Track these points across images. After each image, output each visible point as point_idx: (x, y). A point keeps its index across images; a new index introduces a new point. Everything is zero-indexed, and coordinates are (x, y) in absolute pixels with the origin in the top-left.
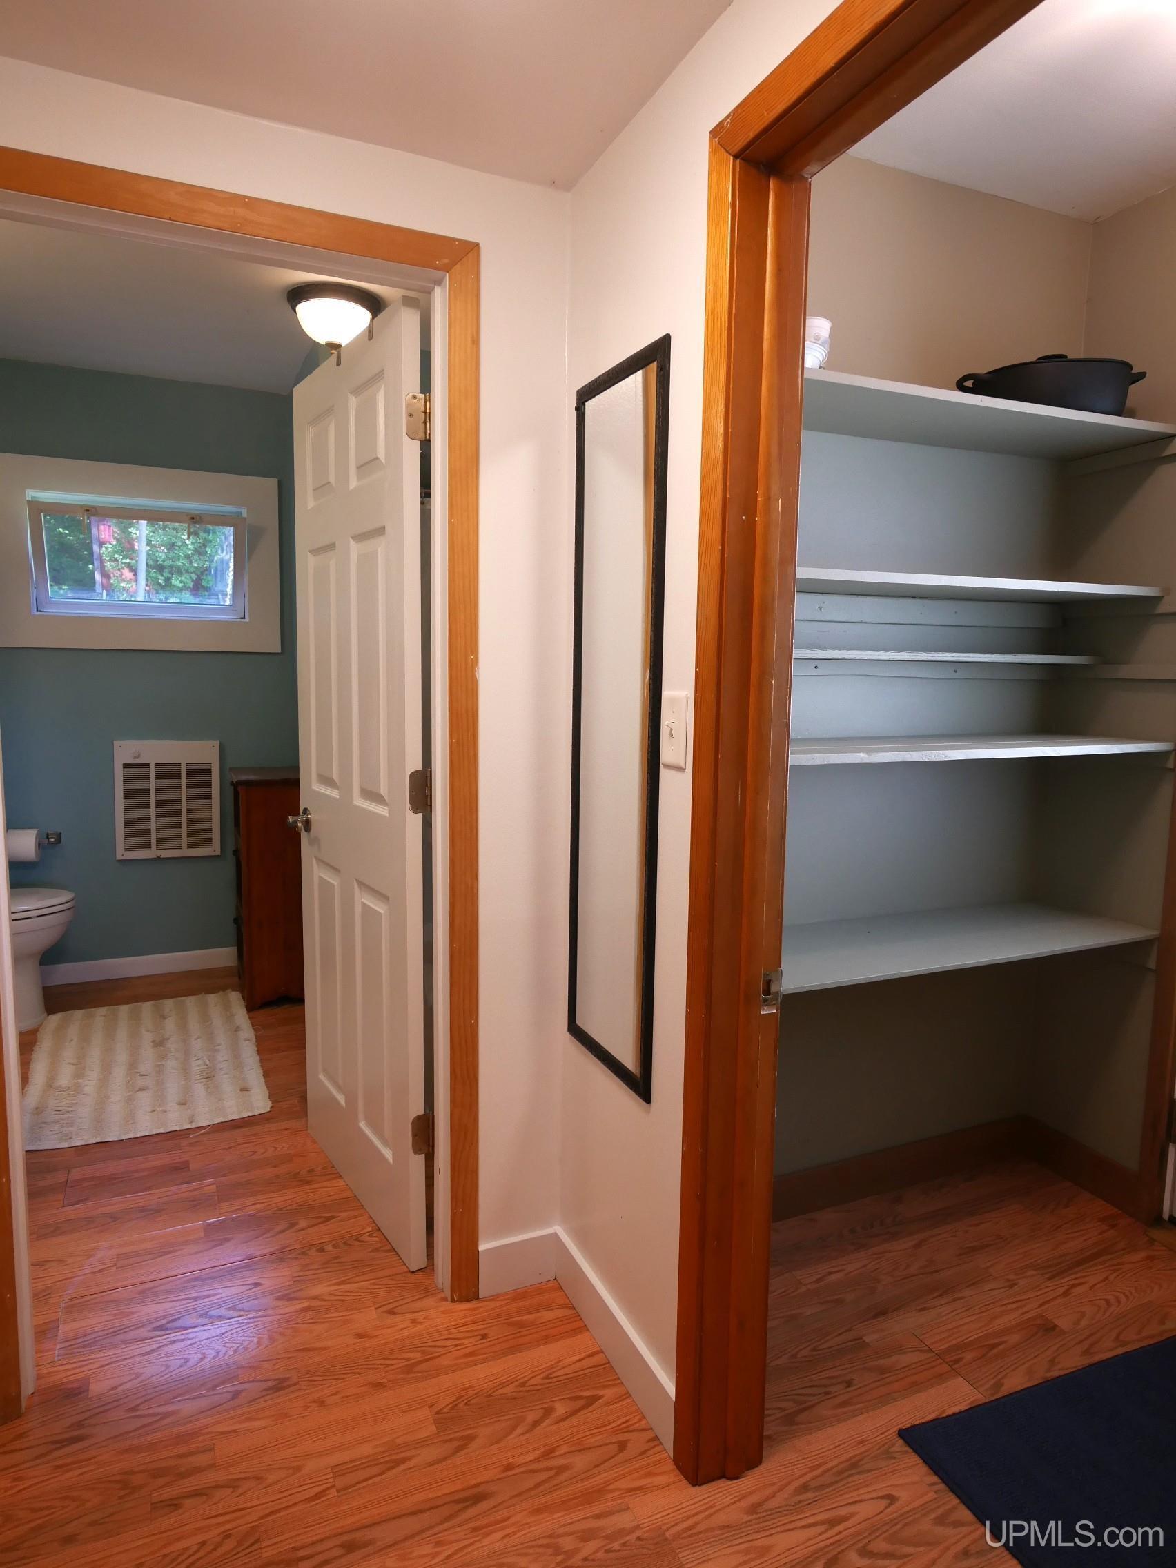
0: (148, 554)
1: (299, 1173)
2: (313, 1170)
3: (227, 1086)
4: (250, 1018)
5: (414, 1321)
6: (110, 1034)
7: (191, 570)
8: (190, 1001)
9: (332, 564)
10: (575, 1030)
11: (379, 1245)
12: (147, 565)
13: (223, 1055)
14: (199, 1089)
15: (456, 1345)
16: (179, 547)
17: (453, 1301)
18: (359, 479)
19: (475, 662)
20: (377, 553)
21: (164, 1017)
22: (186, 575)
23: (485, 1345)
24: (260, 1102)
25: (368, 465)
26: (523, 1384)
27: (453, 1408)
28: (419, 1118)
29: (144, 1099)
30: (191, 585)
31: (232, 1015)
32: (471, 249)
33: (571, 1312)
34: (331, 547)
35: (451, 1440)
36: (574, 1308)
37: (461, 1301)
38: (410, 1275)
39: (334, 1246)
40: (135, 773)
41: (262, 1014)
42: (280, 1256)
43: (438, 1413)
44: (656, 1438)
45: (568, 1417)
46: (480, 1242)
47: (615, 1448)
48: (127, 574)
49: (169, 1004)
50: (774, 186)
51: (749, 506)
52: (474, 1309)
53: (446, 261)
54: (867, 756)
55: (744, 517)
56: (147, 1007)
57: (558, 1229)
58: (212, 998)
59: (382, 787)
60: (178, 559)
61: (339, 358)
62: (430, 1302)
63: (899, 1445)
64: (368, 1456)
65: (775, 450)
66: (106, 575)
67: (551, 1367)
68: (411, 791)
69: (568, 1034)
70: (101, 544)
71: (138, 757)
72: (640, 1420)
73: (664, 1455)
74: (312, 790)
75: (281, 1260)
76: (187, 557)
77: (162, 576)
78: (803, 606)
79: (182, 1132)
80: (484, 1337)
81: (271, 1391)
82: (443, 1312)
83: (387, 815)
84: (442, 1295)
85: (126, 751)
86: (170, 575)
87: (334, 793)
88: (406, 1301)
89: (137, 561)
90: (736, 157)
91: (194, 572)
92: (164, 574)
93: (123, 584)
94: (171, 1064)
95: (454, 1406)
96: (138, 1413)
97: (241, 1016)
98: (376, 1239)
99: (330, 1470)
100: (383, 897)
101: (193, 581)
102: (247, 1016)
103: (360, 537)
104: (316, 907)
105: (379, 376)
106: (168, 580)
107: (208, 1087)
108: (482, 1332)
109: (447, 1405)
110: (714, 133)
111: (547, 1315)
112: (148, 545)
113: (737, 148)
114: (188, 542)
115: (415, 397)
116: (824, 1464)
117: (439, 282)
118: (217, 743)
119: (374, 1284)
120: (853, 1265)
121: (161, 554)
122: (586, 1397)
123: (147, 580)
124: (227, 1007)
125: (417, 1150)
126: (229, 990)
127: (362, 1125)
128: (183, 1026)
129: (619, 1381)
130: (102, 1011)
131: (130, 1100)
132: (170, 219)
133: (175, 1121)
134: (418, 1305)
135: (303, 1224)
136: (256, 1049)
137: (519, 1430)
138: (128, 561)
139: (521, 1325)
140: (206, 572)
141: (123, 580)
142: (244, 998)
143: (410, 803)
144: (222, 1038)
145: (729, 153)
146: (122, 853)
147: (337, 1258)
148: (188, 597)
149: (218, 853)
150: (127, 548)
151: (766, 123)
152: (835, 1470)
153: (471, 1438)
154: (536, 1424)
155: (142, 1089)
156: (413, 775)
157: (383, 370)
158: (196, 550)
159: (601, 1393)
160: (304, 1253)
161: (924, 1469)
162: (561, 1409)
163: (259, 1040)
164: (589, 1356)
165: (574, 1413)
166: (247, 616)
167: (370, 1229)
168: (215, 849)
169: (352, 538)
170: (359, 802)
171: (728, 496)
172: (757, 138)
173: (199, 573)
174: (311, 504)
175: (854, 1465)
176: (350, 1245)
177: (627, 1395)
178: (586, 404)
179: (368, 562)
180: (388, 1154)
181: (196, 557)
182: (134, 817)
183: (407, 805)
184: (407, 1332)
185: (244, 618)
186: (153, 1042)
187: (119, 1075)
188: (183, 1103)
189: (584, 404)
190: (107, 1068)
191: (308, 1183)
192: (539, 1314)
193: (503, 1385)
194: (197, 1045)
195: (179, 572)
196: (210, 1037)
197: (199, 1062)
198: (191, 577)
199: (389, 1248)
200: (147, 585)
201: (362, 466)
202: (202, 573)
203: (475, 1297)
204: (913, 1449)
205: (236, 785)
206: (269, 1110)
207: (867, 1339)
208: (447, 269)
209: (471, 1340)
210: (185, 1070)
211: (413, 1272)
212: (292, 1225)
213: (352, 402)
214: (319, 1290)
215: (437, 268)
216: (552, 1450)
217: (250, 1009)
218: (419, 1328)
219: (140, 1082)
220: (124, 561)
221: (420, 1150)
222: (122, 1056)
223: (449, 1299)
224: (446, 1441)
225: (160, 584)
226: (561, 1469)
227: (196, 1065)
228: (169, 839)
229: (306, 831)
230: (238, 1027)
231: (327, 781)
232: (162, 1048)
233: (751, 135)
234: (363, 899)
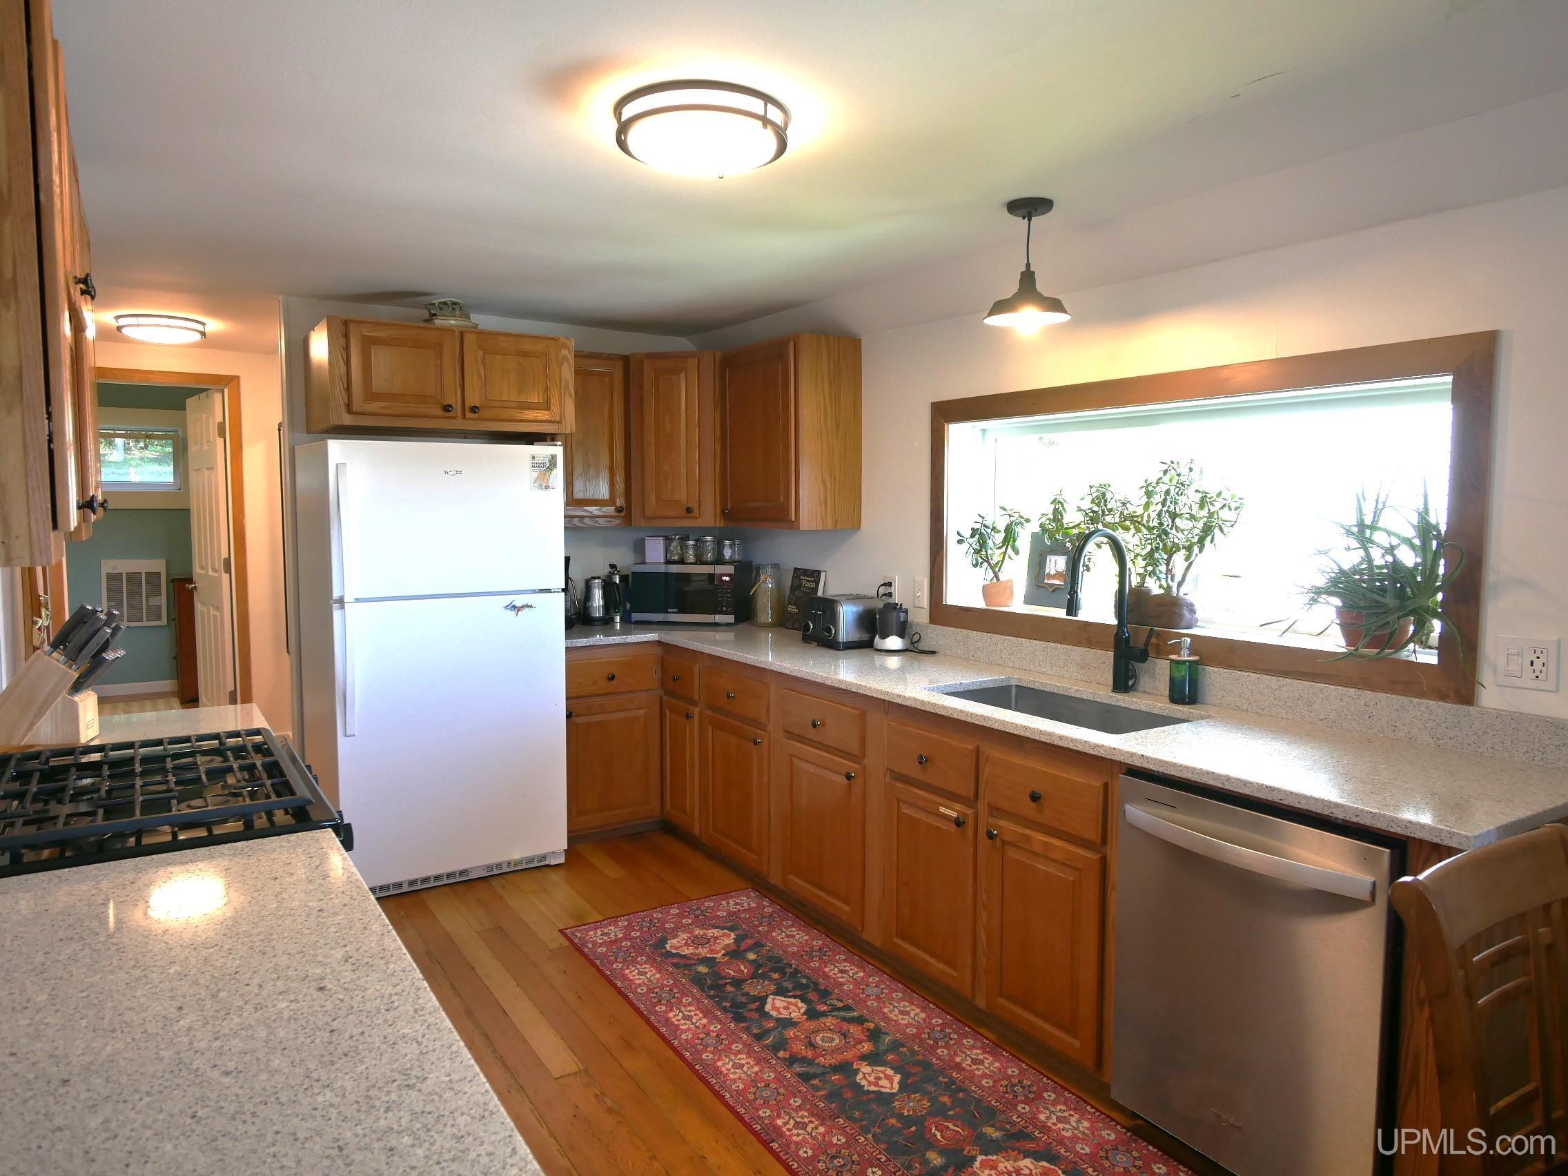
8: (147, 702)
18: (207, 446)
20: (212, 476)
28: (231, 692)
32: (237, 378)
34: (199, 470)
40: (114, 578)
49: (134, 703)
56: (121, 705)
58: (160, 701)
59: (216, 567)
61: (200, 397)
68: (225, 565)
71: (116, 569)
74: (197, 573)
83: (218, 576)
85: (108, 566)
87: (203, 572)
100: (217, 609)
103: (208, 469)
104: (200, 621)
115: (221, 423)
117: (225, 387)
118: (164, 561)
124: (168, 703)
126: (171, 698)
143: (224, 570)
149: (166, 623)
156: (225, 559)
168: (164, 621)
170: (211, 573)
174: (193, 450)
185: (181, 489)
201: (207, 442)
205: (173, 581)
208: (227, 384)
213: (204, 416)
228: (135, 616)
229: (195, 592)
231: (201, 567)
234: (212, 612)
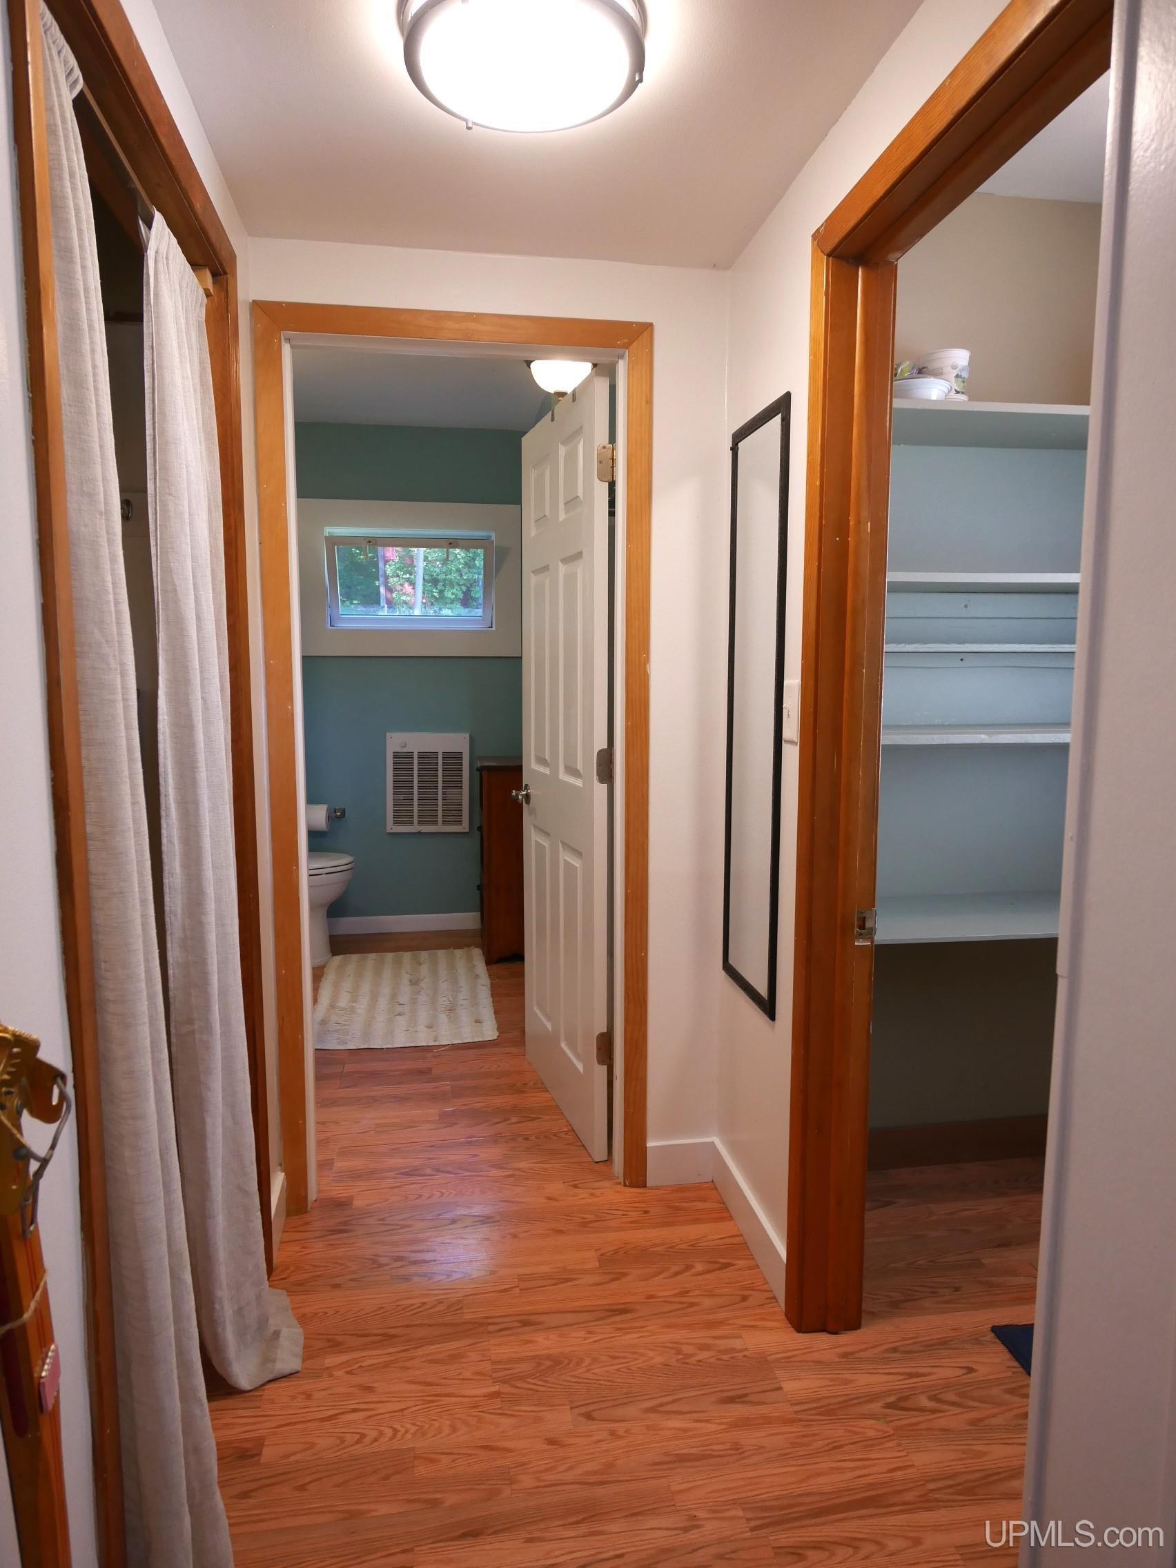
0: (424, 569)
1: (515, 1085)
2: (526, 1084)
3: (464, 1016)
4: (487, 969)
5: (592, 1194)
6: (378, 973)
7: (462, 582)
8: (441, 953)
9: (547, 582)
10: (728, 968)
11: (572, 1141)
12: (424, 579)
13: (464, 995)
14: (443, 1018)
15: (623, 1215)
16: (452, 562)
17: (625, 1185)
18: (567, 512)
19: (647, 660)
20: (577, 573)
21: (420, 964)
22: (457, 587)
23: (646, 1218)
24: (489, 1032)
25: (572, 502)
26: (672, 1247)
27: (614, 1254)
28: (602, 1035)
29: (402, 1022)
30: (461, 596)
31: (474, 966)
32: (647, 328)
33: (722, 1206)
34: (546, 568)
35: (610, 1273)
36: (724, 1203)
37: (631, 1186)
38: (594, 1164)
39: (536, 1138)
40: (402, 760)
41: (495, 967)
42: (495, 1139)
43: (602, 1255)
44: (774, 1298)
45: (704, 1273)
46: (647, 1139)
47: (739, 1298)
48: (408, 588)
49: (424, 955)
50: (862, 273)
51: (842, 529)
52: (642, 1193)
53: (626, 341)
54: (987, 737)
55: (838, 539)
56: (407, 956)
57: (716, 1140)
58: (458, 953)
59: (578, 765)
60: (451, 572)
61: (553, 415)
62: (607, 1184)
63: (991, 1336)
64: (546, 1273)
65: (864, 483)
66: (390, 590)
67: (698, 1239)
68: (599, 765)
69: (723, 972)
70: (386, 562)
71: (405, 747)
72: (764, 1284)
73: (776, 1309)
74: (532, 767)
75: (496, 1142)
76: (459, 570)
77: (437, 589)
78: (893, 606)
79: (428, 1048)
80: (646, 1212)
81: (478, 1223)
82: (617, 1192)
83: (582, 786)
84: (618, 1181)
85: (396, 741)
86: (443, 588)
87: (546, 771)
88: (587, 1181)
89: (415, 577)
90: (829, 255)
91: (464, 585)
92: (438, 587)
93: (404, 598)
94: (423, 998)
95: (616, 1252)
96: (385, 1222)
97: (481, 967)
98: (570, 1137)
99: (516, 1276)
100: (578, 853)
101: (463, 592)
102: (485, 968)
103: (565, 561)
104: (533, 863)
105: (579, 431)
106: (441, 592)
107: (450, 1018)
108: (645, 1209)
109: (610, 1251)
110: (814, 237)
111: (700, 1205)
112: (424, 561)
113: (828, 250)
114: (459, 557)
115: (604, 447)
116: (917, 1338)
117: (621, 357)
118: (467, 735)
119: (564, 1166)
120: (989, 1206)
121: (435, 569)
122: (722, 1263)
123: (424, 593)
124: (470, 959)
125: (601, 1062)
126: (473, 947)
127: (563, 1045)
128: (434, 972)
129: (751, 1257)
130: (373, 956)
131: (390, 1021)
132: (421, 337)
133: (423, 1039)
134: (597, 1185)
135: (514, 1119)
136: (490, 993)
137: (662, 1276)
138: (408, 576)
139: (678, 1209)
140: (475, 584)
141: (404, 594)
142: (484, 954)
143: (598, 775)
144: (463, 982)
145: (823, 252)
146: (391, 827)
147: (539, 1145)
148: (459, 610)
149: (467, 830)
150: (408, 566)
151: (846, 232)
152: (926, 1343)
153: (625, 1275)
154: (677, 1274)
155: (399, 1014)
156: (600, 752)
157: (582, 427)
158: (466, 564)
159: (735, 1262)
160: (513, 1139)
161: (1008, 1356)
162: (699, 1267)
163: (494, 988)
164: (730, 1237)
165: (709, 1272)
166: (494, 626)
167: (566, 1130)
168: (464, 827)
169: (561, 561)
170: (563, 776)
171: (824, 523)
172: (840, 243)
173: (469, 585)
174: (533, 533)
175: (944, 1343)
176: (549, 1138)
177: (757, 1267)
178: (739, 444)
179: (571, 579)
180: (580, 1066)
181: (466, 570)
182: (401, 798)
183: (596, 777)
184: (585, 1201)
185: (492, 627)
186: (410, 981)
187: (383, 1003)
188: (430, 1027)
189: (737, 444)
190: (374, 997)
191: (522, 1092)
192: (695, 1204)
193: (655, 1245)
194: (444, 986)
195: (452, 585)
196: (454, 981)
197: (444, 999)
198: (461, 589)
199: (580, 1144)
200: (423, 598)
201: (570, 502)
202: (471, 585)
203: (643, 1185)
204: (1001, 1341)
205: (481, 769)
206: (496, 1038)
207: (985, 1261)
208: (627, 346)
209: (636, 1213)
210: (433, 1002)
211: (597, 1162)
212: (506, 1120)
213: (562, 451)
214: (523, 1165)
215: (619, 347)
216: (688, 1292)
217: (489, 962)
218: (596, 1200)
219: (399, 1009)
220: (404, 576)
221: (603, 1062)
222: (386, 990)
223: (623, 1184)
224: (604, 1273)
225: (435, 597)
226: (691, 1305)
227: (443, 1001)
228: (428, 817)
229: (526, 803)
230: (477, 975)
231: (542, 761)
232: (417, 987)
233: (837, 240)
234: (565, 857)
